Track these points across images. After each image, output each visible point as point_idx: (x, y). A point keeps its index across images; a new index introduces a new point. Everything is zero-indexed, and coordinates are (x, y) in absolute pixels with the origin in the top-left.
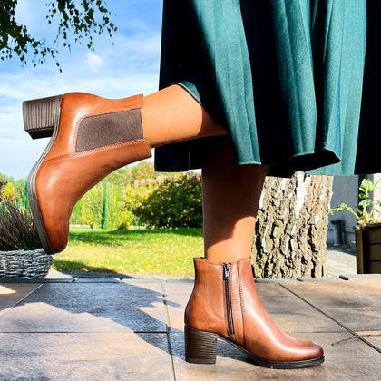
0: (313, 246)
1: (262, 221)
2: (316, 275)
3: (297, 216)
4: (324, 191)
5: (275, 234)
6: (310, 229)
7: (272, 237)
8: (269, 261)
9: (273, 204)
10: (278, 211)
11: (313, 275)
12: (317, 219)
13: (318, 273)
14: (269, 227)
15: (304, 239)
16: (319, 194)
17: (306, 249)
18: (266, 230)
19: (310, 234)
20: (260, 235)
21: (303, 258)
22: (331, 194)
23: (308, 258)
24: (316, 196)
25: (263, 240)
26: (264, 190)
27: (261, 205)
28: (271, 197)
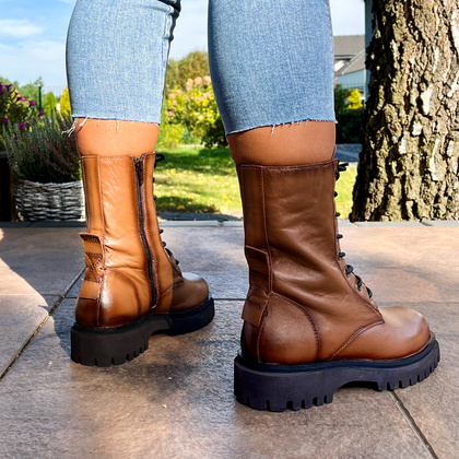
1: (428, 132)
5: (450, 152)
7: (445, 157)
8: (441, 194)
9: (446, 107)
10: (454, 118)
14: (440, 141)
18: (436, 147)
20: (425, 154)
25: (431, 162)
26: (431, 85)
27: (426, 109)
28: (441, 97)
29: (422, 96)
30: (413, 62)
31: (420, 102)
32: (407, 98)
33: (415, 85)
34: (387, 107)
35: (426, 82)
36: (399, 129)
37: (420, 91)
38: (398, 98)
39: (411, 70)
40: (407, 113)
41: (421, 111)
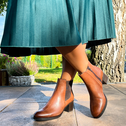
0: (120, 72)
1: (103, 64)
2: (121, 81)
3: (114, 62)
4: (123, 53)
5: (107, 68)
6: (119, 66)
7: (106, 69)
9: (106, 58)
10: (108, 61)
11: (120, 81)
12: (121, 63)
13: (122, 81)
14: (105, 66)
15: (117, 69)
16: (121, 55)
17: (118, 73)
18: (104, 67)
19: (119, 68)
20: (102, 69)
21: (117, 76)
22: (125, 54)
23: (118, 76)
24: (120, 55)
26: (103, 54)
27: (102, 59)
28: (105, 56)
29: (101, 56)
30: (100, 49)
31: (101, 57)
32: (98, 56)
33: (100, 54)
34: (94, 58)
35: (102, 53)
36: (97, 63)
37: (101, 55)
38: (97, 57)
39: (99, 50)
40: (98, 60)
41: (101, 59)
